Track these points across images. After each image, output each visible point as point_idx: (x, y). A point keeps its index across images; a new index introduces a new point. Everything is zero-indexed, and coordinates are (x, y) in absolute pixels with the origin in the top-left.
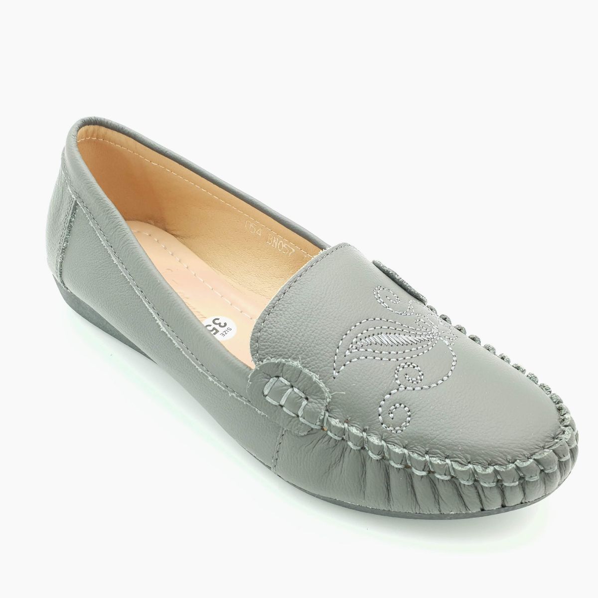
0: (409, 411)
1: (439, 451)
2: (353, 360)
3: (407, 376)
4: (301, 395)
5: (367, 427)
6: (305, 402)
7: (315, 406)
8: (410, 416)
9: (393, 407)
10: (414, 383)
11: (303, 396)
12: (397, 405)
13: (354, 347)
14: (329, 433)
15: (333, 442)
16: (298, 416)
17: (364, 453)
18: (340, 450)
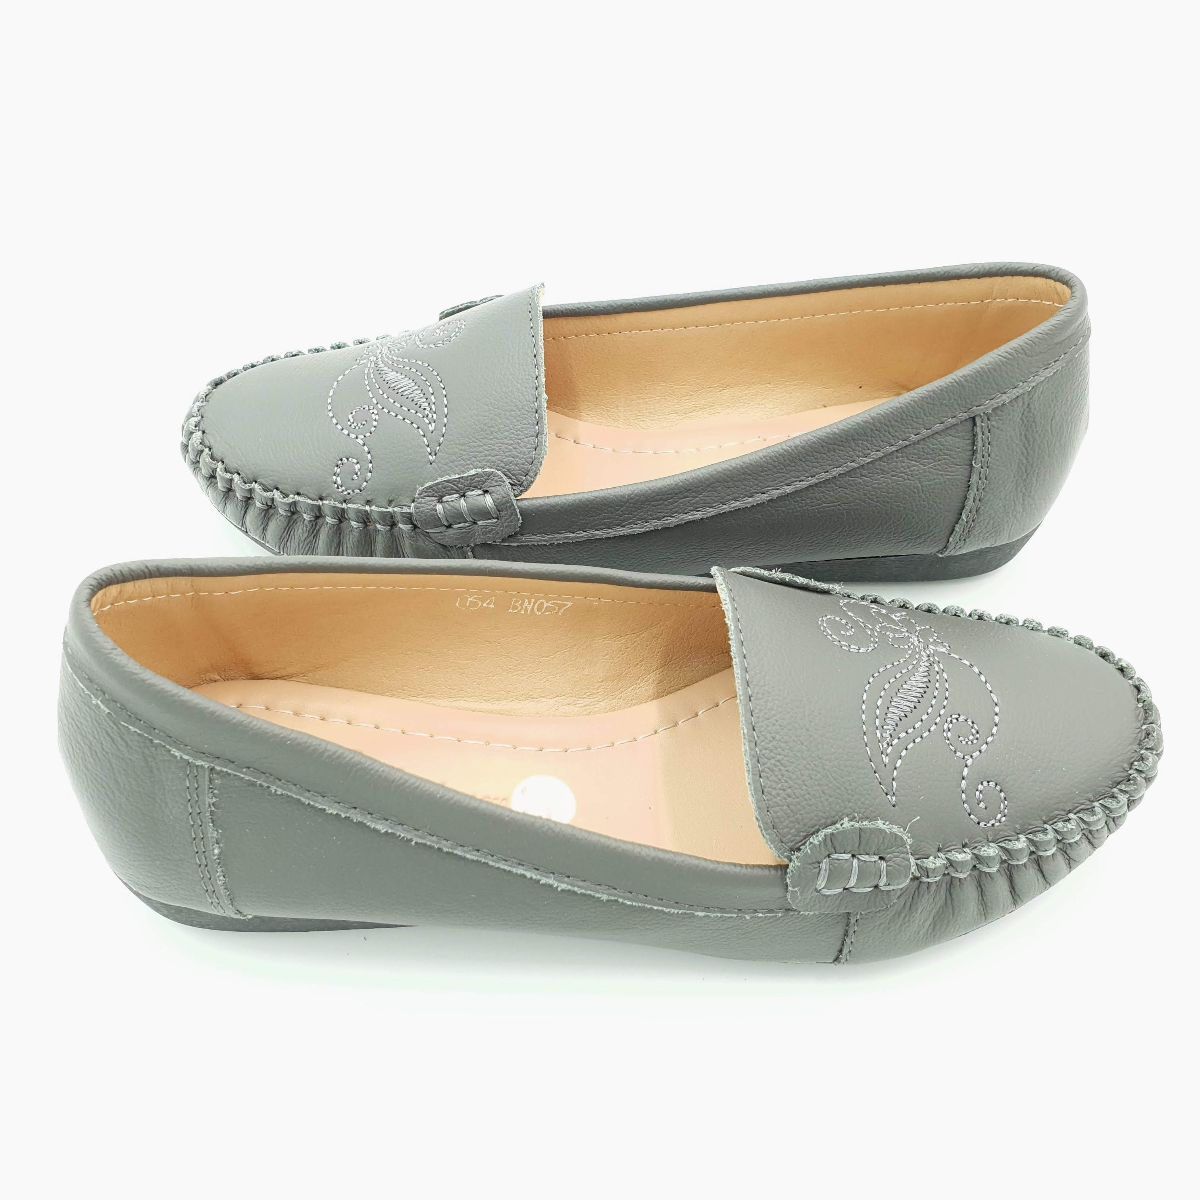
1: (1057, 812)
2: (898, 765)
3: (961, 738)
4: (873, 860)
5: (967, 841)
6: (883, 864)
7: (898, 860)
8: (1001, 791)
9: (978, 793)
10: (975, 741)
11: (876, 858)
12: (980, 787)
13: (885, 746)
14: (925, 879)
15: (933, 888)
16: (876, 887)
17: (976, 873)
18: (943, 892)
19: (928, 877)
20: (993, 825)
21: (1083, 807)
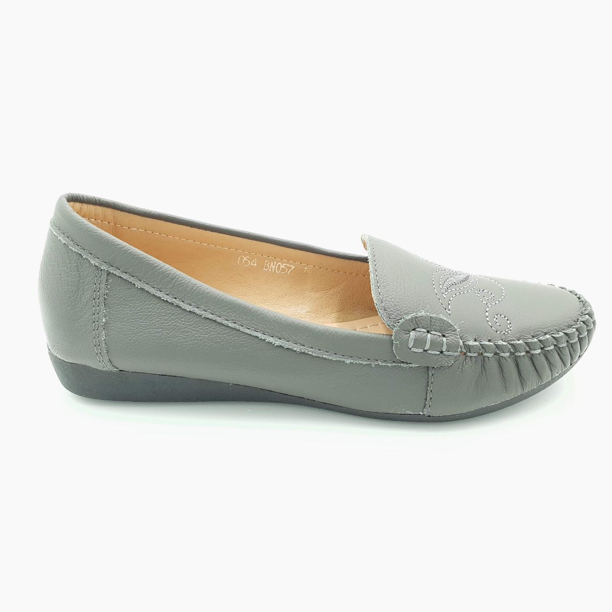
0: (505, 317)
2: (451, 299)
3: (485, 297)
4: (439, 334)
5: (490, 338)
6: (444, 339)
7: (453, 338)
9: (495, 319)
10: (492, 300)
12: (496, 316)
13: (444, 291)
14: (469, 354)
15: (474, 360)
16: (442, 352)
17: (497, 357)
18: (480, 363)
19: (470, 352)
20: (504, 334)
21: (552, 332)
